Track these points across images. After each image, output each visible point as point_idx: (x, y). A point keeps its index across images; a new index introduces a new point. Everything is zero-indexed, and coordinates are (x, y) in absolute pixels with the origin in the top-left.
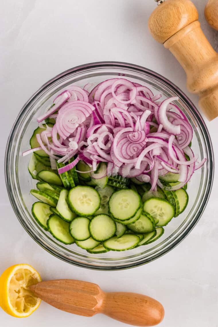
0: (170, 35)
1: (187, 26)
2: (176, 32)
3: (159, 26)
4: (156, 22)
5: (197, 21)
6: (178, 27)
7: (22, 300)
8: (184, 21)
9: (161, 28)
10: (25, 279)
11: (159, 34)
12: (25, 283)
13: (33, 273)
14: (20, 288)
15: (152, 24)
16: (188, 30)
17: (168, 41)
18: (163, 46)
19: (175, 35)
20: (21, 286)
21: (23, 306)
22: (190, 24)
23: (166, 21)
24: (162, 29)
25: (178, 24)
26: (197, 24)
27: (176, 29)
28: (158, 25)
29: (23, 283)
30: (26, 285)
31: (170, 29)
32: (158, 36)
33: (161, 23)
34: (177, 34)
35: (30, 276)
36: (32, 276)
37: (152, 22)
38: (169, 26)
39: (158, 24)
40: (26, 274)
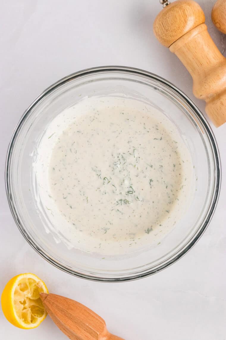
0: (176, 38)
1: (193, 29)
2: (182, 35)
3: (165, 29)
4: (161, 24)
5: (203, 24)
6: (184, 30)
7: (28, 311)
8: (190, 24)
9: (167, 31)
10: (29, 289)
11: (165, 37)
12: (30, 293)
13: (38, 282)
14: (26, 299)
15: (157, 27)
16: (195, 33)
17: (174, 44)
18: (169, 50)
19: (182, 39)
20: (26, 296)
21: (30, 316)
22: (196, 27)
23: (172, 24)
24: (167, 33)
25: (184, 27)
26: (204, 27)
27: (182, 32)
28: (163, 29)
29: (28, 293)
30: (31, 294)
31: (175, 32)
32: (164, 39)
33: (166, 26)
34: (183, 37)
35: (35, 285)
36: (37, 285)
37: (157, 25)
38: (174, 29)
39: (164, 26)
40: (30, 283)
